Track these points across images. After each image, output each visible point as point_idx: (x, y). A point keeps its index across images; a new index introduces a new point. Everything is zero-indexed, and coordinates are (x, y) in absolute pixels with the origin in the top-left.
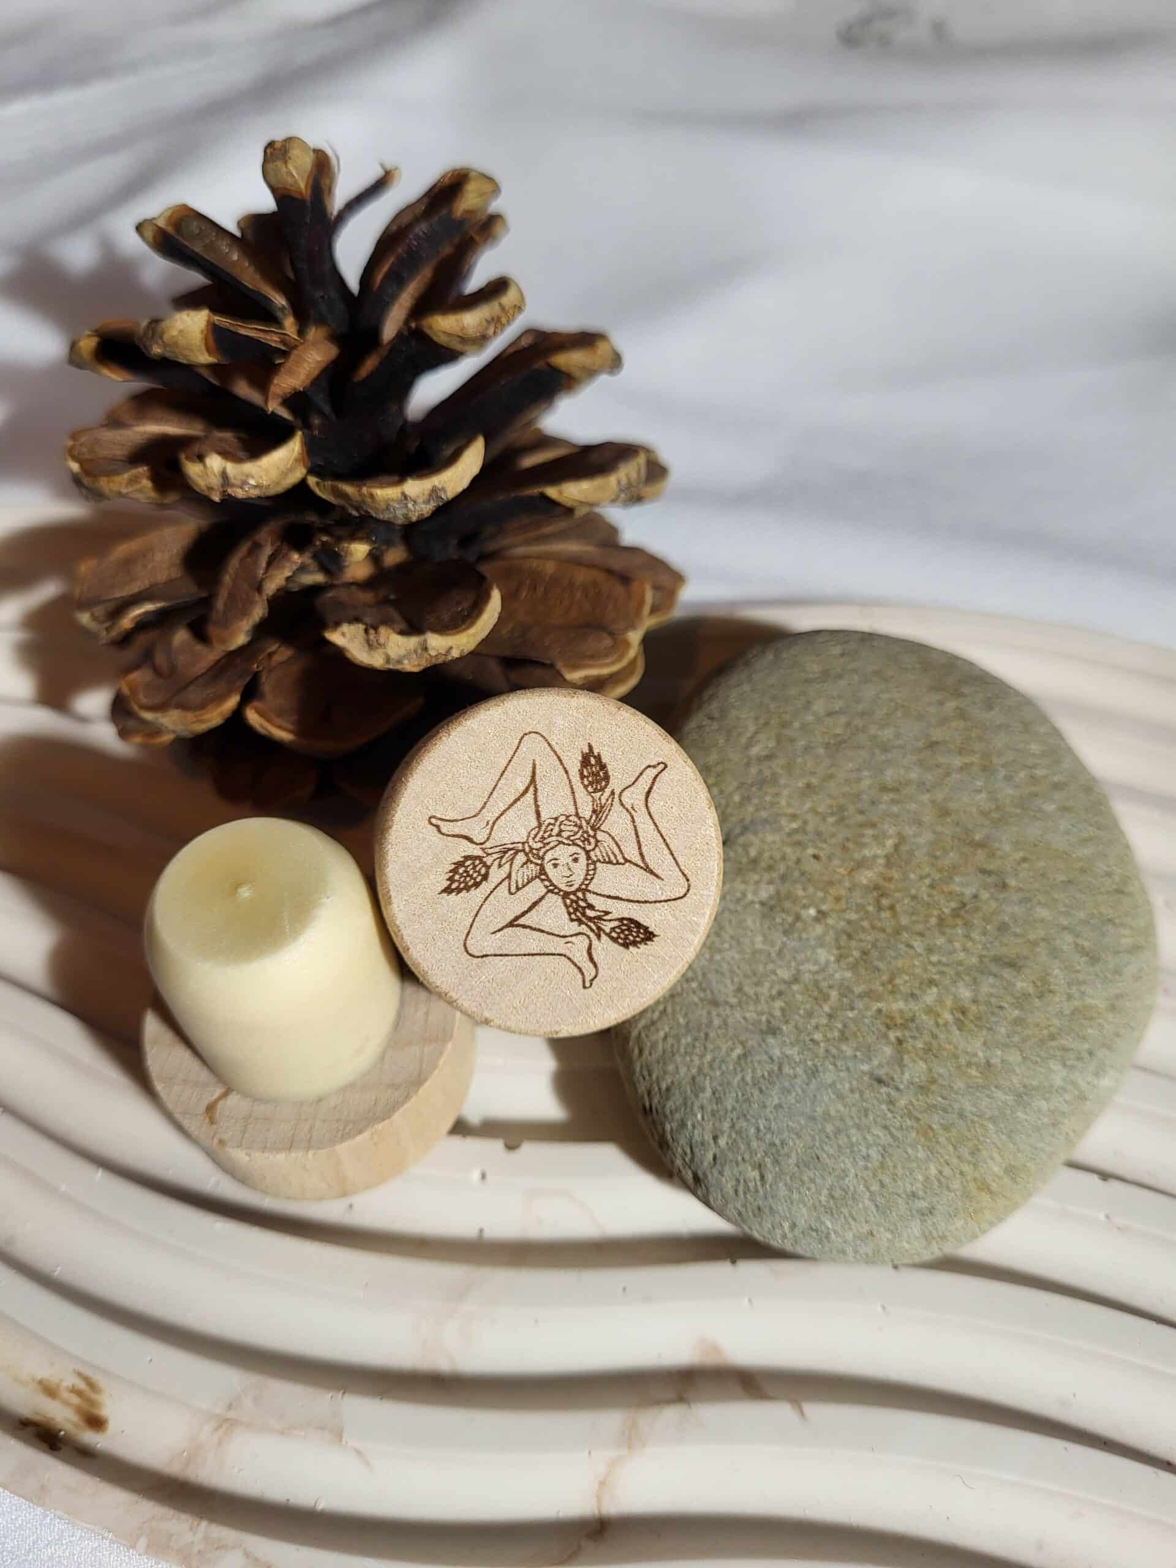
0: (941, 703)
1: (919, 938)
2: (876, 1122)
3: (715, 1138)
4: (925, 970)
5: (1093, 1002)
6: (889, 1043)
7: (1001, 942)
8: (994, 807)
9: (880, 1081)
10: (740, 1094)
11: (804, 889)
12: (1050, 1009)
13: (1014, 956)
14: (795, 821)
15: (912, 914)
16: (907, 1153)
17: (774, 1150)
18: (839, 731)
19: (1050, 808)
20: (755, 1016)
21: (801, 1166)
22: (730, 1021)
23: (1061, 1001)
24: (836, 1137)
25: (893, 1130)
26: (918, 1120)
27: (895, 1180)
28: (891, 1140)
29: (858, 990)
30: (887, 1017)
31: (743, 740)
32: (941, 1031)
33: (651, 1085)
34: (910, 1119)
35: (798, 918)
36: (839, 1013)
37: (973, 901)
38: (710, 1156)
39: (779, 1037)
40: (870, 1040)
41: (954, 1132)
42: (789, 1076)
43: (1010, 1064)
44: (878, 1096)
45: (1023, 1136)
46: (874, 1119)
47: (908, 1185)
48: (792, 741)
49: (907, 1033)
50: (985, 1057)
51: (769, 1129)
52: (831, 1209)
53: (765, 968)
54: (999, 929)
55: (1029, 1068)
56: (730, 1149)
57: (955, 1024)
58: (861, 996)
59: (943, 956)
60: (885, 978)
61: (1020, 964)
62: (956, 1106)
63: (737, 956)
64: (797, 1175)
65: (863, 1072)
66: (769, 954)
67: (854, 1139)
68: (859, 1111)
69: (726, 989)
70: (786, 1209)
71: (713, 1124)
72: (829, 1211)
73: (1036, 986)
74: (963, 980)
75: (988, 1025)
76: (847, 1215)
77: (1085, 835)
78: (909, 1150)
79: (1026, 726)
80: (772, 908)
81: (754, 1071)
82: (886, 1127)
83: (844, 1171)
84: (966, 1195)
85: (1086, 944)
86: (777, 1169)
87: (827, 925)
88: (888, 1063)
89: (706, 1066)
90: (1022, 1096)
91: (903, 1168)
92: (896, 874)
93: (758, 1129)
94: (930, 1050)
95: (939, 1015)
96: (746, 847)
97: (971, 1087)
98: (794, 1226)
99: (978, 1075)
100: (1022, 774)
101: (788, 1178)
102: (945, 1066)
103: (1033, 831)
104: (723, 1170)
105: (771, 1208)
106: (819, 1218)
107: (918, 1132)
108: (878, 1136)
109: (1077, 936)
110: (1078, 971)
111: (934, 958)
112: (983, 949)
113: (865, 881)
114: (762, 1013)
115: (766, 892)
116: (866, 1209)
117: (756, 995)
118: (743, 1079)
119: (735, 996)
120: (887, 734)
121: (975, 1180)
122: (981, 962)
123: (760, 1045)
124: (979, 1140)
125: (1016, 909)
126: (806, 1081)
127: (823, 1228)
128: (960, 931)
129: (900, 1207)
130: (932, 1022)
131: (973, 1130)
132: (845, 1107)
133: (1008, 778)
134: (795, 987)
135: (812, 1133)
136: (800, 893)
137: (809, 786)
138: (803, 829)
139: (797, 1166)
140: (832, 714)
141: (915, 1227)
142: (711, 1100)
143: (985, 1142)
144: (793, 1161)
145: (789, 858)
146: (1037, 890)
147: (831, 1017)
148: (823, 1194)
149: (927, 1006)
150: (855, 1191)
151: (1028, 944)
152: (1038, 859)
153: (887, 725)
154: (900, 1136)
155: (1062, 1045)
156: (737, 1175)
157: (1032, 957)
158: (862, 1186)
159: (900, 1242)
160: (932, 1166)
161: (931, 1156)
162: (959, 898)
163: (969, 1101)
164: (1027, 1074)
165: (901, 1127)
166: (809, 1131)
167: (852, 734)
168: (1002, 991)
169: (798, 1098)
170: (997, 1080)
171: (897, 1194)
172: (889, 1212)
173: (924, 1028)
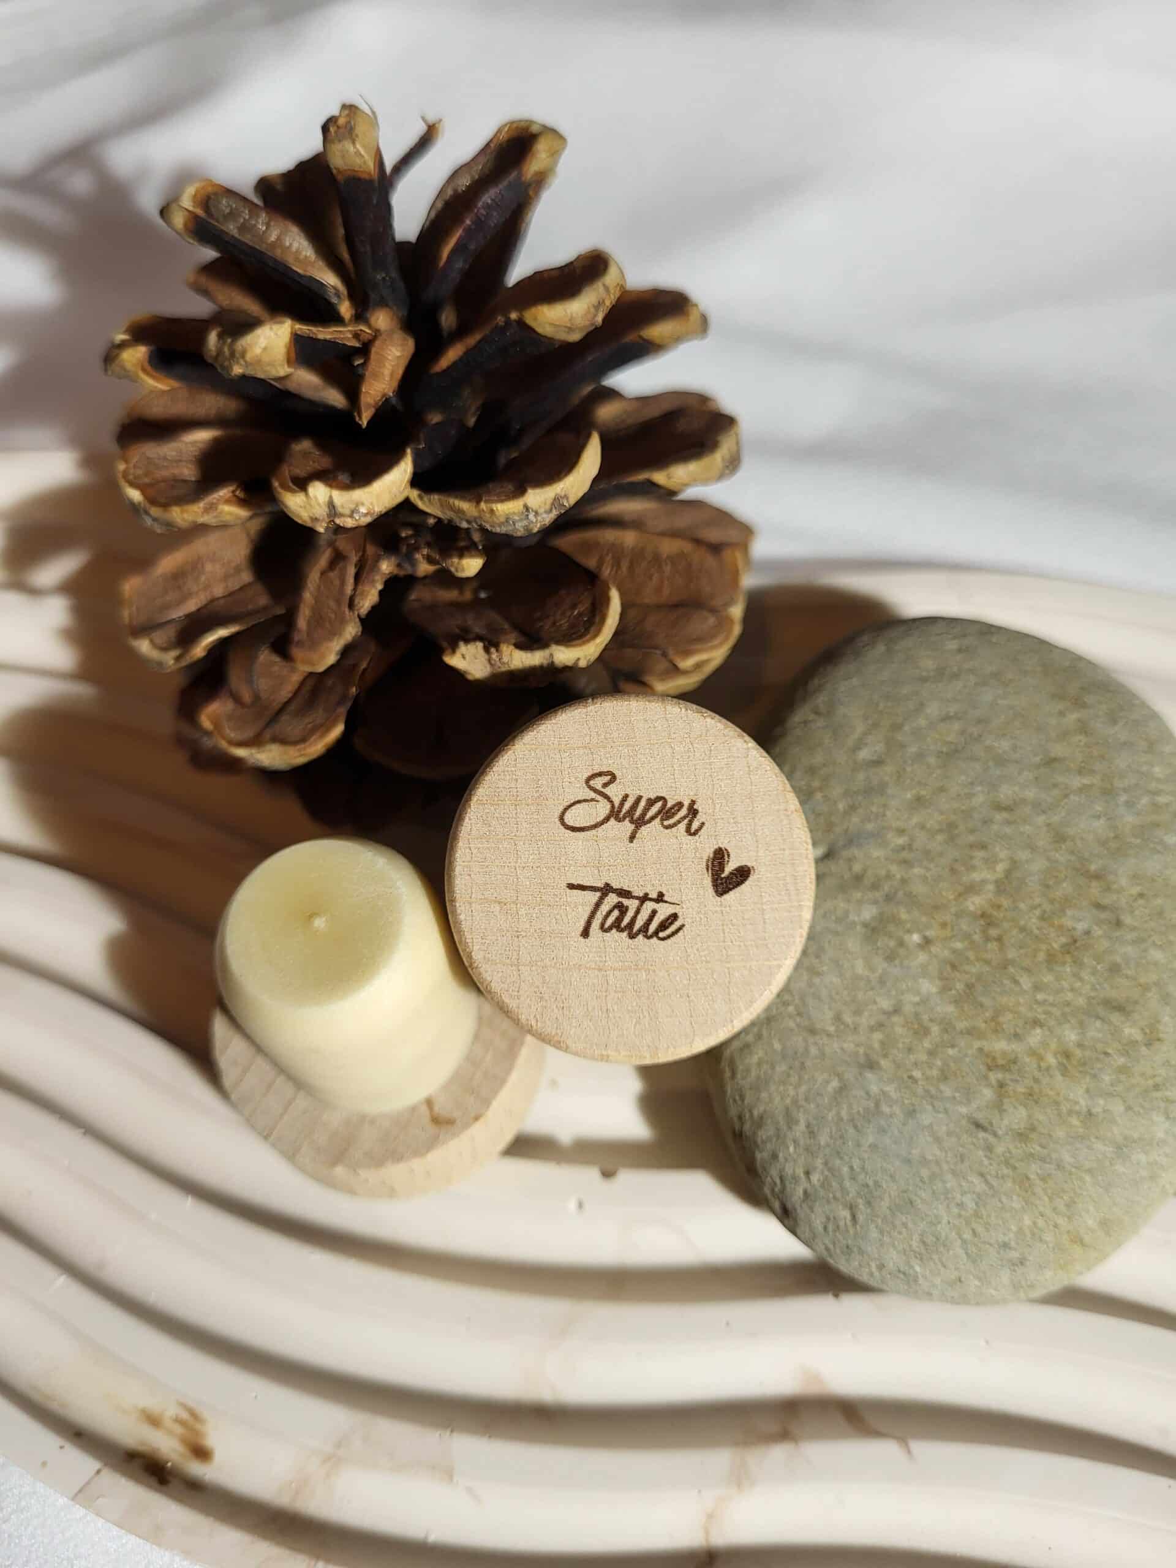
0: (1062, 714)
1: (1026, 974)
3: (807, 1173)
6: (989, 1085)
7: (1110, 984)
8: (1112, 835)
9: (978, 1126)
10: (834, 1130)
11: (908, 912)
12: (1157, 1057)
13: (1124, 1000)
14: (901, 837)
15: (1021, 948)
16: (1002, 1203)
17: (866, 1191)
18: (951, 738)
20: (852, 1045)
21: (894, 1209)
22: (827, 1050)
23: (1169, 1050)
24: (931, 1182)
25: (989, 1178)
26: (1015, 1168)
27: (987, 1230)
28: (986, 1188)
29: (961, 1025)
30: (987, 1056)
31: (850, 742)
32: (1043, 1075)
33: (742, 1110)
34: (1007, 1168)
35: (901, 943)
36: (939, 1050)
37: (1085, 937)
38: (800, 1192)
39: (877, 1072)
40: (970, 1080)
41: (1051, 1183)
42: (887, 1115)
43: (1113, 1114)
44: (974, 1140)
45: (1120, 1190)
46: (970, 1166)
47: (1000, 1235)
48: (903, 746)
49: (1008, 1076)
50: (1087, 1106)
51: (863, 1168)
52: (921, 1254)
53: (865, 994)
54: (1110, 970)
55: (1131, 1120)
56: (822, 1186)
57: (1060, 1070)
58: (961, 1032)
59: (1050, 995)
60: (987, 1015)
61: (1129, 1009)
62: (1054, 1156)
63: (836, 980)
64: (889, 1218)
65: (960, 1114)
66: (869, 981)
67: (949, 1185)
68: (956, 1156)
69: (824, 1018)
70: (875, 1250)
71: (806, 1159)
72: (919, 1256)
73: (1145, 1034)
74: (1069, 1021)
75: (1093, 1072)
76: (937, 1261)
78: (1004, 1199)
79: (1151, 747)
80: (874, 930)
81: (850, 1107)
82: (982, 1175)
83: (936, 1216)
84: (1058, 1247)
86: (869, 1211)
87: (930, 952)
88: (987, 1107)
89: (801, 1097)
90: (1121, 1149)
91: (997, 1218)
92: (1005, 902)
95: (1041, 1058)
96: (850, 860)
97: (1071, 1137)
98: (881, 1267)
99: (1079, 1124)
100: (1145, 800)
101: (879, 1221)
102: (1046, 1113)
103: (1152, 865)
104: (813, 1206)
105: (860, 1248)
106: (909, 1262)
107: (1014, 1182)
108: (972, 1182)
111: (1040, 997)
112: (1092, 990)
113: (972, 908)
114: (860, 1045)
115: (868, 913)
116: (956, 1256)
117: (855, 1024)
118: (838, 1114)
119: (834, 1024)
120: (1004, 745)
121: (1069, 1232)
122: (1089, 1004)
123: (857, 1079)
124: (1075, 1193)
125: (1129, 949)
126: (903, 1120)
127: (912, 1271)
128: (1068, 970)
129: (992, 1257)
130: (1034, 1065)
131: (1069, 1181)
132: (941, 1149)
133: (1129, 804)
134: (895, 1019)
135: (907, 1176)
136: (904, 916)
138: (910, 845)
139: (890, 1208)
140: (946, 718)
141: (1005, 1276)
142: (803, 1133)
143: (1082, 1194)
144: (885, 1204)
145: (894, 876)
146: (1152, 930)
147: (932, 1053)
148: (914, 1238)
149: (1031, 1048)
150: (947, 1238)
151: (1139, 988)
152: (1156, 896)
153: (1004, 735)
154: (996, 1185)
155: (1166, 1096)
156: (828, 1213)
157: (1143, 1002)
158: (954, 1234)
159: (988, 1289)
160: (1026, 1217)
161: (1026, 1207)
162: (1069, 933)
163: (1068, 1151)
164: (1127, 1124)
165: (998, 1175)
166: (904, 1174)
167: (966, 743)
168: (1108, 1037)
169: (894, 1139)
170: (1097, 1130)
171: (989, 1244)
172: (979, 1261)
173: (1026, 1071)
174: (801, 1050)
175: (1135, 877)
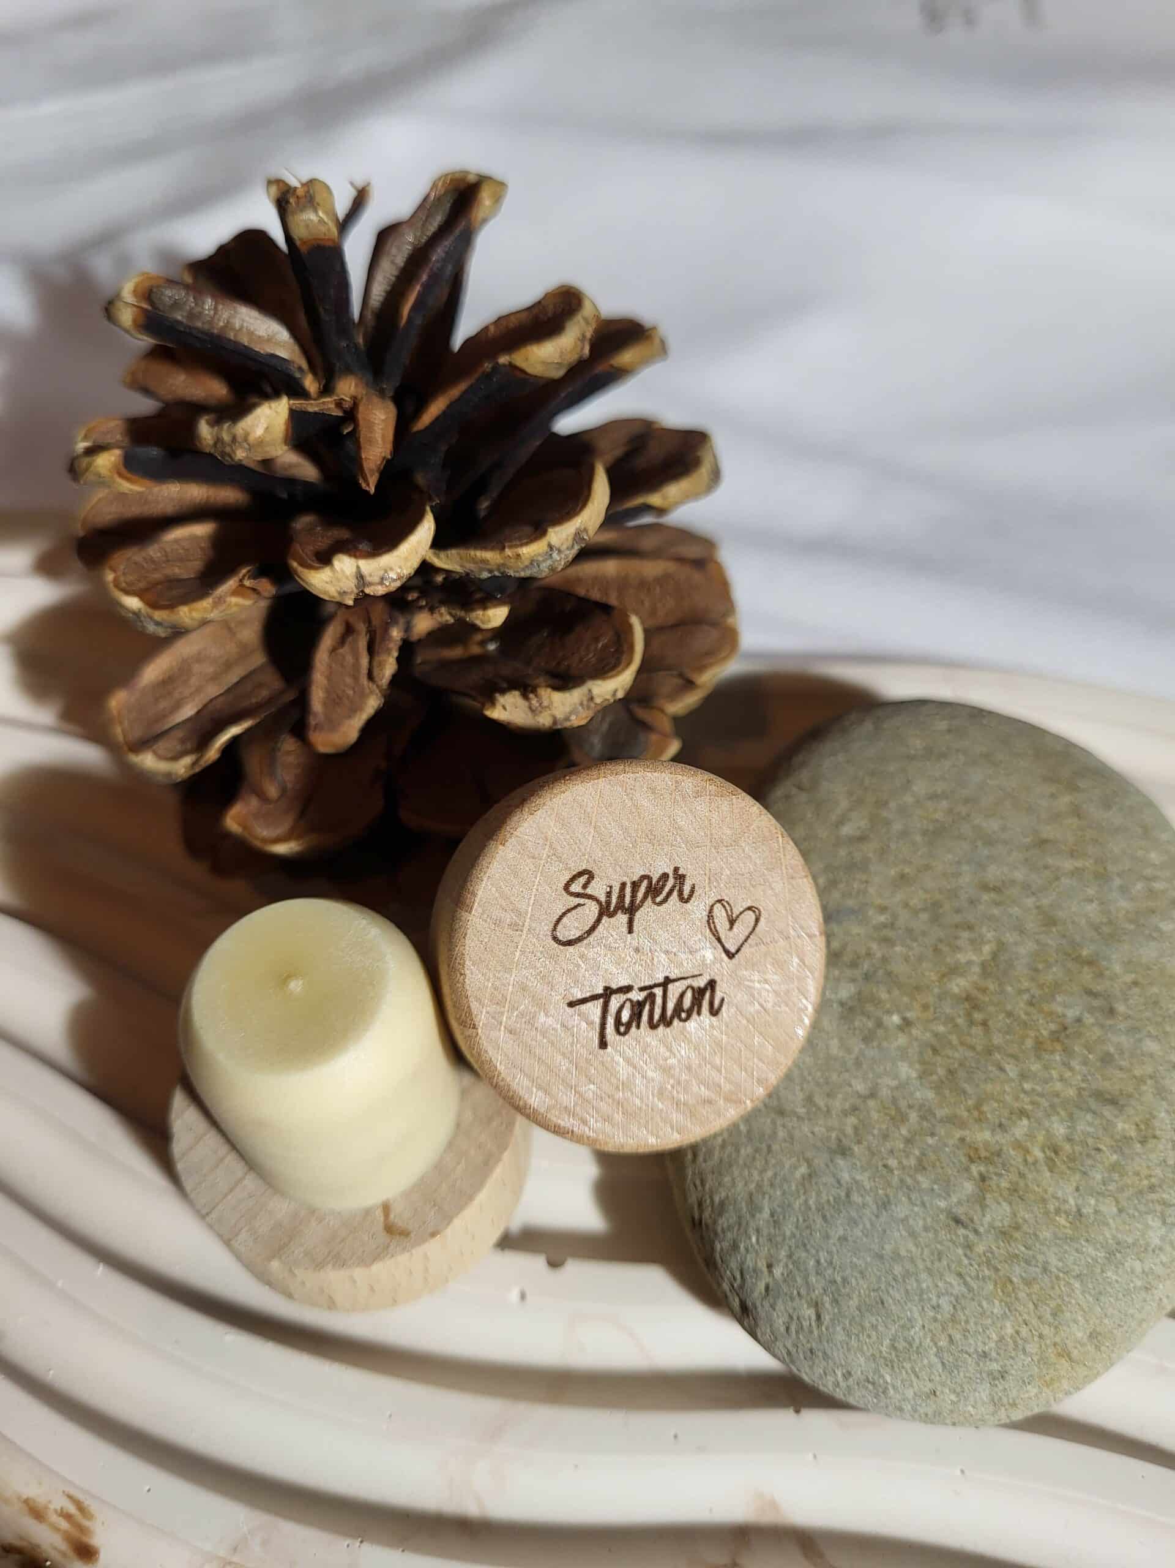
0: (1053, 796)
1: (1012, 1061)
2: (949, 1267)
3: (770, 1266)
6: (971, 1178)
7: (1103, 1075)
8: (1105, 920)
9: (958, 1221)
10: (801, 1219)
11: (889, 992)
12: (1153, 1156)
13: (1117, 1093)
14: (883, 914)
15: (1007, 1033)
16: (982, 1308)
17: (833, 1288)
18: (938, 816)
19: (1167, 927)
20: (823, 1130)
21: (863, 1309)
22: (797, 1134)
23: (1165, 1149)
24: (904, 1281)
25: (968, 1279)
26: (997, 1270)
27: (966, 1337)
28: (964, 1289)
29: (940, 1113)
30: (970, 1147)
31: (834, 818)
32: (1030, 1169)
33: (703, 1196)
34: (989, 1269)
35: (879, 1024)
36: (917, 1137)
37: (1075, 1025)
38: (761, 1286)
39: (849, 1158)
40: (950, 1172)
41: (1036, 1288)
42: (858, 1205)
43: (1105, 1216)
45: (1112, 1300)
46: (948, 1265)
47: (979, 1344)
48: (888, 823)
49: (991, 1169)
50: (1077, 1205)
51: (831, 1263)
52: (892, 1361)
53: (839, 1076)
54: (1103, 1060)
55: (1125, 1223)
56: (785, 1281)
57: (1047, 1165)
58: (941, 1121)
59: (1037, 1084)
60: (970, 1102)
61: (1122, 1102)
62: (1040, 1258)
63: (809, 1060)
64: (857, 1319)
65: (938, 1208)
66: (845, 1062)
67: (924, 1286)
68: (933, 1254)
69: (795, 1100)
70: (841, 1356)
71: (769, 1250)
72: (890, 1364)
73: (1139, 1130)
74: (1058, 1114)
75: (1083, 1169)
76: (909, 1371)
78: (984, 1303)
79: (1146, 832)
80: (851, 1009)
81: (819, 1193)
82: (960, 1275)
83: (909, 1320)
84: (1043, 1361)
86: (836, 1310)
87: (910, 1034)
88: (968, 1202)
89: (766, 1183)
90: (1114, 1253)
91: (976, 1324)
92: (992, 986)
93: (818, 1262)
94: (1015, 1190)
95: (1027, 1151)
97: (1059, 1239)
98: (848, 1375)
99: (1068, 1225)
100: (1139, 886)
101: (847, 1322)
102: (1032, 1212)
103: (1148, 952)
104: (775, 1303)
105: (825, 1353)
106: (879, 1371)
107: (996, 1284)
108: (950, 1284)
111: (1027, 1086)
112: (1083, 1081)
113: (956, 990)
114: (832, 1129)
115: (846, 991)
116: (931, 1366)
117: (827, 1106)
118: (806, 1201)
119: (804, 1107)
120: (993, 825)
121: (1055, 1344)
122: (1080, 1095)
123: (827, 1165)
124: (1063, 1300)
125: (1123, 1039)
126: (875, 1212)
127: (881, 1381)
128: (1058, 1058)
129: (970, 1368)
130: (1020, 1159)
131: (1057, 1288)
132: (917, 1246)
133: (1124, 890)
134: (871, 1103)
135: (878, 1273)
136: (884, 996)
137: (903, 876)
138: (892, 924)
139: (859, 1309)
140: (934, 797)
141: (984, 1392)
142: (768, 1221)
143: (1070, 1303)
144: (854, 1303)
145: (874, 955)
146: (1148, 1019)
147: (908, 1141)
148: (884, 1344)
149: (1016, 1139)
150: (921, 1343)
151: (1134, 1080)
152: (1151, 984)
153: (993, 815)
154: (976, 1288)
155: (1163, 1199)
156: (791, 1311)
157: (1137, 1096)
158: (928, 1340)
159: (966, 1405)
160: (1008, 1324)
161: (1009, 1314)
162: (1058, 1020)
163: (1056, 1254)
164: (1120, 1228)
165: (978, 1277)
166: (875, 1271)
167: (953, 822)
168: (1100, 1132)
169: (865, 1232)
170: (1088, 1232)
171: (967, 1353)
172: (956, 1372)
173: (1011, 1165)
174: (768, 1131)
175: (1129, 965)
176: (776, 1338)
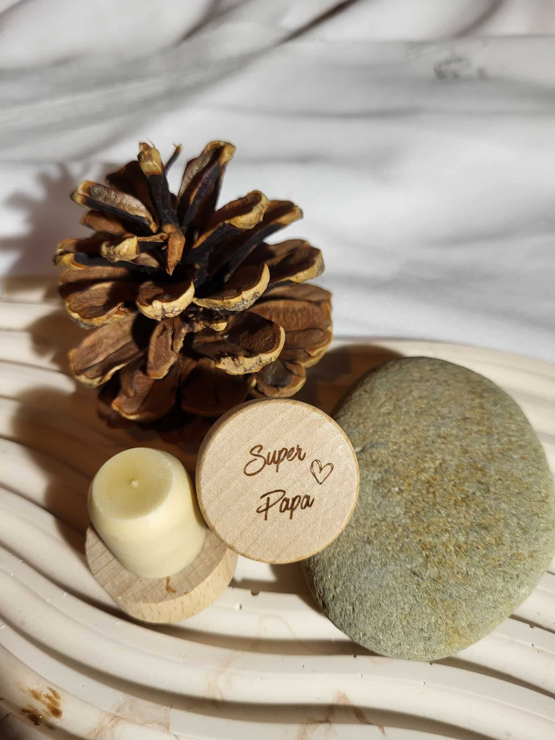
0: (473, 400)
1: (444, 510)
2: (410, 593)
3: (335, 588)
4: (445, 525)
5: (522, 552)
6: (422, 556)
7: (482, 517)
8: (489, 452)
9: (415, 574)
10: (349, 569)
11: (395, 478)
12: (501, 552)
13: (488, 525)
14: (395, 446)
15: (443, 497)
16: (422, 610)
17: (360, 598)
18: (423, 406)
19: (516, 457)
20: (362, 534)
21: (372, 607)
23: (507, 550)
24: (390, 597)
25: (417, 598)
26: (430, 595)
27: (414, 622)
28: (415, 602)
29: (412, 529)
30: (423, 544)
31: (378, 404)
32: (447, 555)
34: (427, 595)
35: (389, 491)
36: (401, 538)
37: (473, 495)
38: (331, 596)
39: (371, 545)
40: (414, 554)
41: (446, 603)
42: (374, 565)
43: (478, 576)
44: (413, 580)
45: (479, 611)
46: (409, 591)
47: (420, 625)
48: (401, 408)
49: (431, 553)
50: (467, 571)
51: (360, 588)
53: (371, 511)
54: (482, 511)
55: (487, 579)
56: (341, 594)
57: (455, 553)
58: (412, 532)
59: (454, 519)
60: (425, 525)
61: (490, 529)
62: (449, 591)
64: (369, 611)
65: (407, 568)
66: (374, 506)
67: (398, 599)
68: (403, 586)
70: (362, 625)
71: (335, 581)
72: (382, 631)
73: (496, 541)
74: (462, 532)
75: (471, 556)
76: (390, 634)
77: (531, 472)
78: (424, 609)
79: (512, 416)
80: (378, 484)
81: (357, 560)
82: (414, 596)
83: (391, 613)
84: (447, 634)
85: (523, 524)
86: (361, 607)
87: (402, 496)
88: (420, 566)
89: (336, 553)
90: (481, 591)
91: (419, 616)
92: (438, 477)
93: (355, 587)
94: (441, 563)
95: (448, 547)
96: (371, 454)
97: (458, 584)
98: (365, 635)
99: (462, 578)
100: (505, 439)
101: (365, 612)
102: (447, 572)
103: (506, 467)
104: (336, 603)
105: (356, 625)
106: (377, 633)
107: (429, 601)
108: (410, 599)
109: (519, 519)
110: (518, 537)
111: (450, 520)
112: (473, 519)
113: (423, 478)
114: (366, 533)
115: (377, 477)
116: (399, 633)
117: (364, 523)
118: (352, 562)
119: (355, 523)
120: (445, 411)
121: (453, 628)
122: (472, 525)
123: (362, 548)
124: (457, 609)
125: (492, 502)
126: (381, 568)
127: (378, 638)
128: (464, 509)
129: (415, 635)
130: (444, 550)
131: (455, 604)
132: (397, 583)
133: (498, 440)
134: (383, 523)
136: (393, 479)
137: (405, 430)
138: (399, 450)
140: (420, 398)
141: (421, 645)
142: (336, 570)
143: (460, 610)
144: (368, 604)
145: (390, 462)
146: (504, 495)
147: (397, 540)
148: (380, 622)
149: (443, 542)
150: (395, 623)
151: (496, 520)
152: (506, 480)
153: (446, 406)
154: (420, 601)
155: (504, 570)
156: (342, 607)
157: (496, 526)
158: (399, 622)
159: (413, 651)
160: (433, 618)
161: (433, 613)
162: (466, 493)
163: (456, 590)
164: (485, 581)
165: (421, 597)
166: (378, 592)
167: (429, 408)
168: (480, 540)
169: (376, 576)
170: (470, 582)
171: (415, 628)
172: (409, 636)
173: (440, 552)
176: (336, 618)
